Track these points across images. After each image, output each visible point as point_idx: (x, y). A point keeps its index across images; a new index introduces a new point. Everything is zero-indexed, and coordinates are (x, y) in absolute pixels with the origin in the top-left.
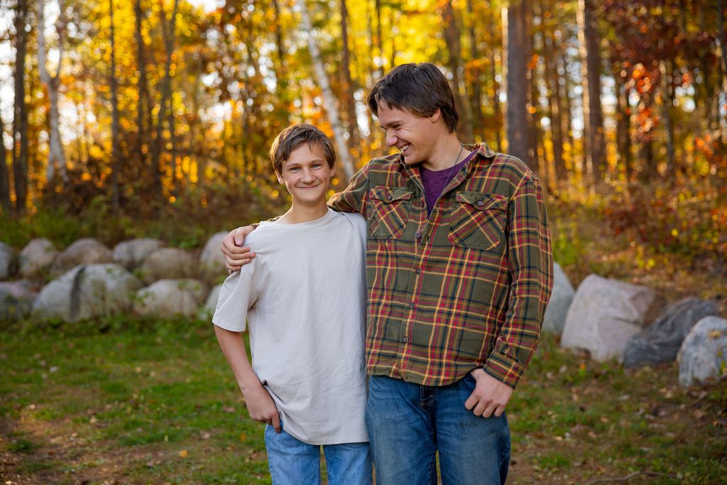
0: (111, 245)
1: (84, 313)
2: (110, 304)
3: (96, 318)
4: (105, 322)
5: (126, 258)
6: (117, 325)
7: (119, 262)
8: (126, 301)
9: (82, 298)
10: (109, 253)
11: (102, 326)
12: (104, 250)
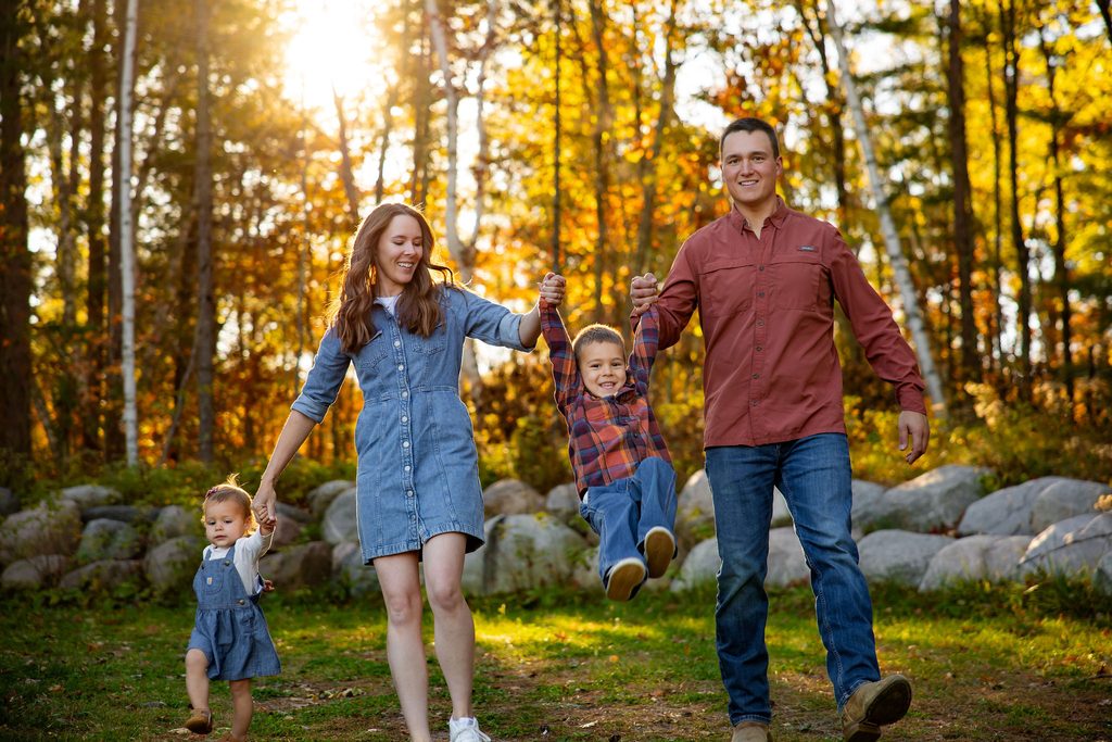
0: (544, 489)
1: (503, 584)
2: (540, 572)
3: (520, 592)
4: (532, 595)
5: (565, 507)
6: (548, 600)
7: (555, 512)
8: (564, 568)
9: (500, 561)
10: (540, 500)
11: (528, 601)
12: (532, 494)
